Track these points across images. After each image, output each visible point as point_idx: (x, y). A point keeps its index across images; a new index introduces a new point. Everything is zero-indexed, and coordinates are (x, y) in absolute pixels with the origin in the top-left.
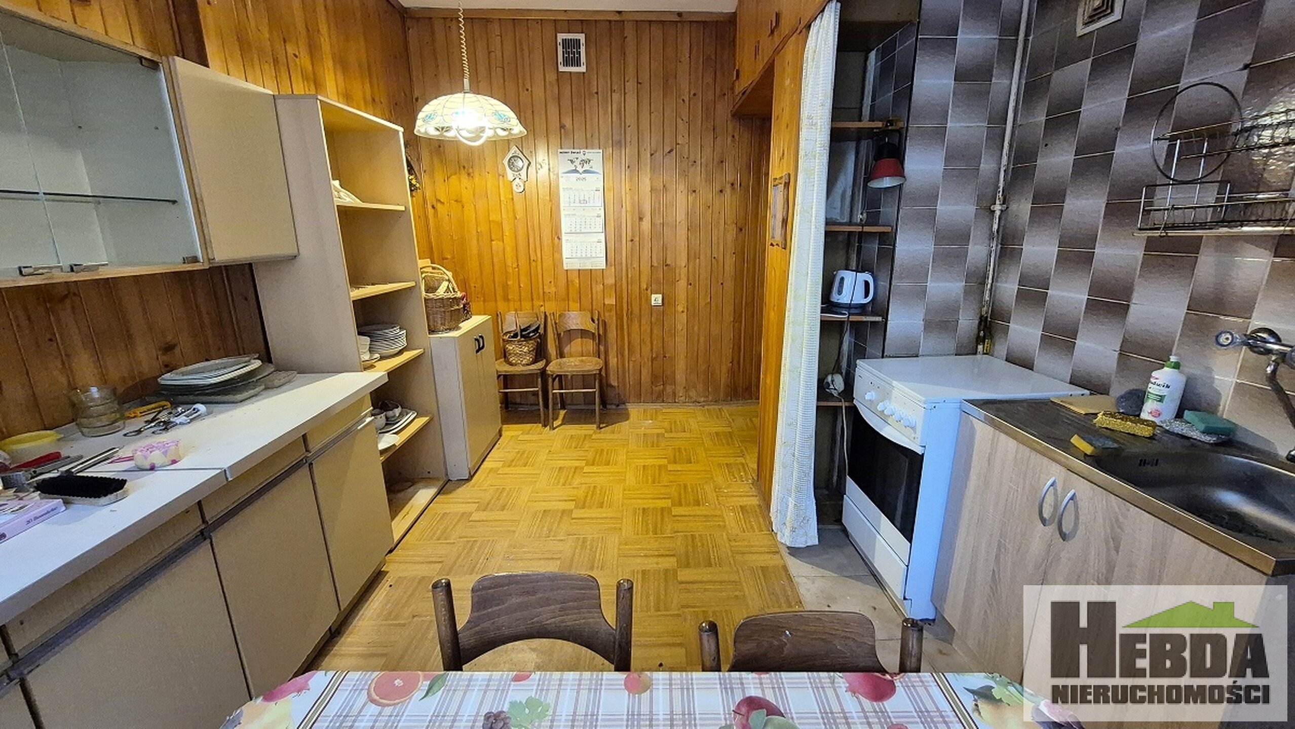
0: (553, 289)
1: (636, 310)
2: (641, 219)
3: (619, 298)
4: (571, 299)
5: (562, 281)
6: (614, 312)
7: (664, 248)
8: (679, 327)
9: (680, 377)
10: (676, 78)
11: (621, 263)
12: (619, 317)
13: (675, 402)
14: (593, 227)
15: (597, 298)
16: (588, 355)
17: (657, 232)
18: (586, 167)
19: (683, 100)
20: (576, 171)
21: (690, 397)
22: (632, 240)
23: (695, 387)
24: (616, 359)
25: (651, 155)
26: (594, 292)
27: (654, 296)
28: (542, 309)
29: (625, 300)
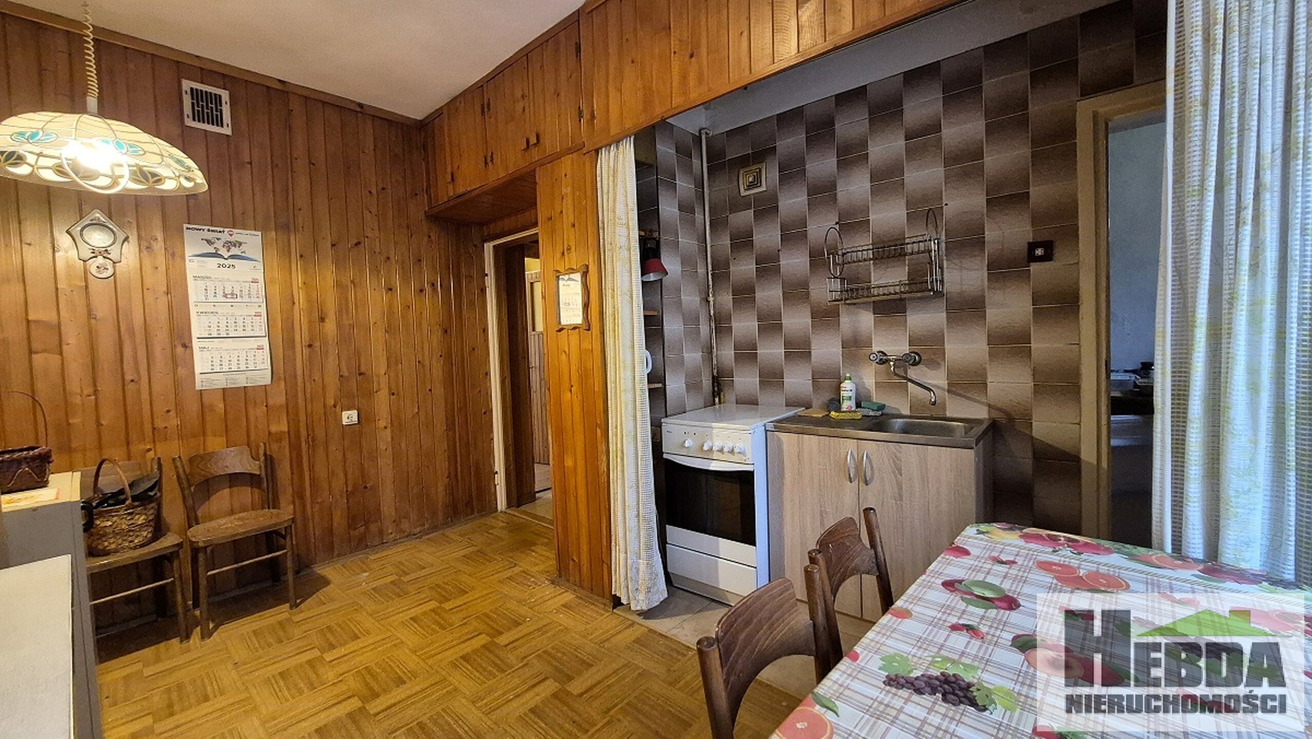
0: (174, 422)
1: (320, 434)
2: (322, 320)
3: (293, 421)
4: (209, 432)
5: (193, 407)
6: (285, 443)
7: (358, 353)
8: (382, 446)
9: (388, 508)
10: (360, 168)
11: (295, 377)
12: (295, 448)
13: (383, 543)
14: (249, 328)
15: (256, 427)
16: (244, 509)
17: (345, 335)
18: (235, 251)
19: (370, 192)
20: (216, 255)
21: (402, 531)
22: (310, 346)
23: (407, 517)
24: (292, 507)
25: (333, 245)
26: (252, 418)
27: (345, 414)
28: (151, 454)
29: (302, 425)
